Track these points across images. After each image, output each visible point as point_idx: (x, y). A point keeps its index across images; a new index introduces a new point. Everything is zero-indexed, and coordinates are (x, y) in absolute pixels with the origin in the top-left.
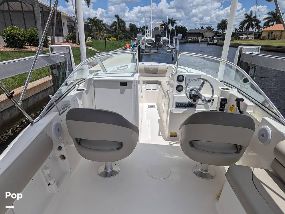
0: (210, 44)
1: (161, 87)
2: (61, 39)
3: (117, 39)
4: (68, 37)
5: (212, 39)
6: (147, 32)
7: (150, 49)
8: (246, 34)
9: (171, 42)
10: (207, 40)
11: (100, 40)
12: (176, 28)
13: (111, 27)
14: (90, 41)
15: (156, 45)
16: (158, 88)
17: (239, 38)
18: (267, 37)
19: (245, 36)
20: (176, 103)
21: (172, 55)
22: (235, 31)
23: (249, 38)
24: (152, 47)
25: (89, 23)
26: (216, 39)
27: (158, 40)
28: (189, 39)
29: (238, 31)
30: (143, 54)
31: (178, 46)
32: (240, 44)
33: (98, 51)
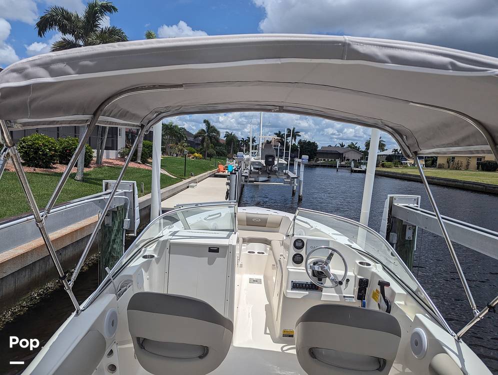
0: (355, 172)
1: (271, 249)
2: (113, 154)
3: (204, 155)
4: (124, 152)
5: (358, 163)
6: (253, 146)
7: (256, 176)
9: (292, 167)
10: (350, 163)
11: (177, 156)
12: (299, 143)
13: (196, 137)
15: (267, 169)
16: (266, 250)
17: (402, 164)
18: (446, 165)
19: (411, 161)
20: (292, 282)
21: (293, 188)
22: (394, 153)
24: (260, 173)
26: (364, 164)
27: (270, 163)
28: (321, 161)
29: (398, 153)
30: (245, 183)
31: (302, 174)
32: (404, 174)
33: (171, 176)
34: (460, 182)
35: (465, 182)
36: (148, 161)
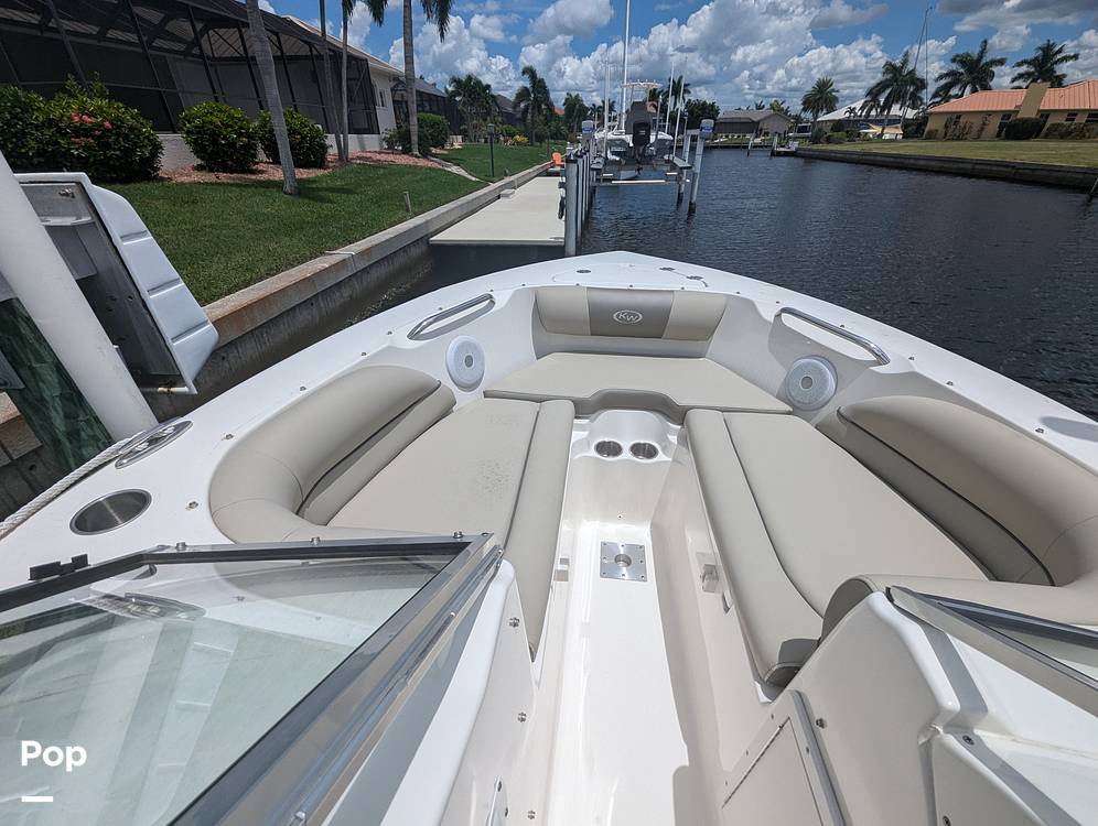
0: (779, 154)
2: (372, 142)
3: (530, 139)
4: (392, 137)
5: (784, 139)
6: (610, 117)
7: (615, 168)
8: (877, 122)
9: (680, 148)
10: (772, 140)
11: (486, 142)
13: (516, 105)
14: (457, 146)
15: (636, 156)
17: (859, 135)
18: (942, 131)
19: (876, 130)
21: (680, 189)
22: (848, 115)
23: (887, 137)
24: (624, 162)
25: (454, 94)
26: (795, 139)
27: (641, 141)
28: (721, 140)
29: (856, 115)
30: (597, 184)
31: (699, 159)
32: (865, 154)
33: (469, 177)
34: (970, 161)
35: (978, 162)
36: (434, 150)
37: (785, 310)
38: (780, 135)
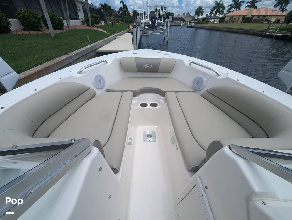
0: (189, 27)
3: (123, 22)
4: (83, 21)
5: (190, 23)
7: (147, 30)
8: (214, 18)
9: (164, 25)
10: (187, 23)
11: (111, 23)
12: (166, 14)
13: (119, 12)
14: (103, 24)
15: (152, 27)
17: (209, 22)
18: (228, 22)
19: (213, 20)
21: (164, 36)
22: (206, 16)
23: (215, 22)
24: (149, 28)
25: (101, 9)
26: (193, 23)
28: (174, 23)
29: (208, 16)
30: (142, 35)
31: (169, 27)
32: (210, 27)
33: (107, 33)
34: (235, 29)
35: (237, 29)
36: (96, 25)
37: (192, 62)
38: (189, 22)
